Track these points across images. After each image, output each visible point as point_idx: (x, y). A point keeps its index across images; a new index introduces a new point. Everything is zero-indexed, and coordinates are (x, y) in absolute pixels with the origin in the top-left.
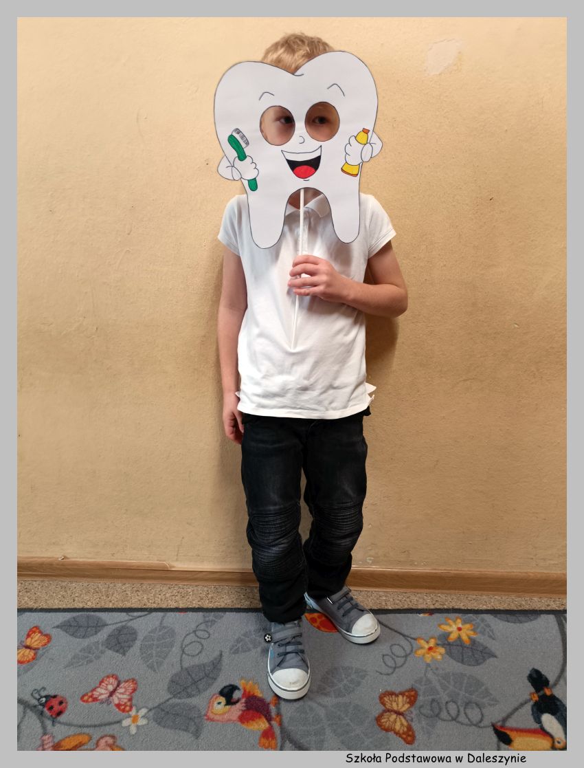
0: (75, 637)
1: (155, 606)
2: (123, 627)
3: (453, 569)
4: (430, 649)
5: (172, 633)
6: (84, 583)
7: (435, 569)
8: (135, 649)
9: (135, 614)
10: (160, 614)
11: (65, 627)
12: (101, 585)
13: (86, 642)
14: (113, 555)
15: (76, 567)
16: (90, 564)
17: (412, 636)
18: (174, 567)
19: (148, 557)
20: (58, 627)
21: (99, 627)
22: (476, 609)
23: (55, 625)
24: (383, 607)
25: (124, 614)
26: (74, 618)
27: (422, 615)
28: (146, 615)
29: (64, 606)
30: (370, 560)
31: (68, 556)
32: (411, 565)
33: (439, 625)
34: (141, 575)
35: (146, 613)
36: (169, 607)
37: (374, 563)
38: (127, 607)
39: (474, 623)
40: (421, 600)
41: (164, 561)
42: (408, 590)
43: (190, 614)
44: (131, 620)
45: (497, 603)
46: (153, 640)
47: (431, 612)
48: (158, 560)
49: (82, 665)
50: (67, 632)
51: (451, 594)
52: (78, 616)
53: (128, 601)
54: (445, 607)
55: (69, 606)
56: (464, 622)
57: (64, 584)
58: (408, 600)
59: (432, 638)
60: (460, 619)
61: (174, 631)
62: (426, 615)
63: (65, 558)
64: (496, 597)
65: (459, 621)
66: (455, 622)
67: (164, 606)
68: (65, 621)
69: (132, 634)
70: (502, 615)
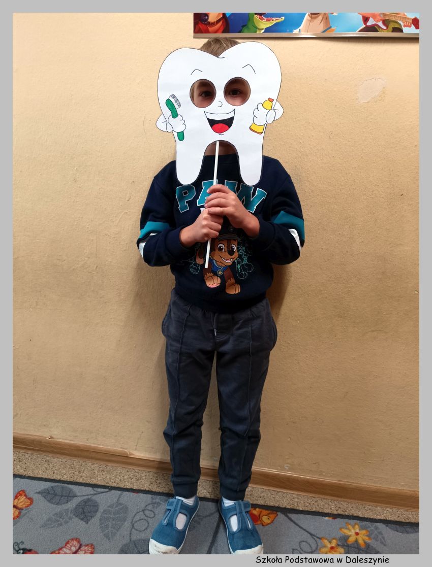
0: (52, 503)
1: (115, 485)
2: (89, 500)
3: (354, 482)
4: (332, 548)
5: (125, 509)
6: (63, 459)
7: (339, 481)
8: (96, 520)
9: (99, 490)
10: (119, 492)
11: (45, 493)
12: (76, 462)
13: (58, 508)
14: (88, 440)
15: (59, 446)
16: (70, 445)
17: (318, 536)
18: (133, 455)
19: (114, 445)
20: (39, 493)
21: (70, 497)
22: (371, 518)
23: (37, 491)
24: (295, 508)
25: (91, 489)
26: (52, 487)
27: (326, 518)
28: (108, 492)
29: (46, 477)
30: (287, 467)
31: (54, 437)
32: (320, 475)
33: (341, 529)
34: (107, 458)
35: (108, 490)
36: (126, 487)
37: (290, 469)
38: (93, 483)
39: (369, 529)
40: (326, 505)
41: (126, 449)
42: (317, 496)
43: (141, 495)
44: (95, 494)
45: (388, 514)
46: (110, 514)
47: (335, 516)
48: (121, 448)
49: (54, 527)
50: (45, 498)
51: (351, 503)
52: (55, 486)
53: (95, 478)
54: (346, 513)
55: (49, 477)
56: (362, 528)
57: (48, 458)
58: (316, 504)
59: (334, 539)
60: (358, 525)
61: (127, 508)
62: (330, 519)
63: (51, 438)
64: (388, 509)
65: (357, 526)
66: (353, 527)
67: (122, 486)
68: (45, 489)
69: (95, 506)
70: (393, 525)
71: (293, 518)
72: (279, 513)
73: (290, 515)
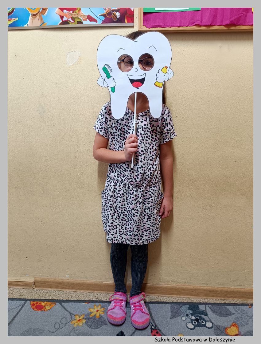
4: (79, 320)
17: (74, 314)
27: (84, 303)
33: (89, 309)
40: (88, 296)
54: (97, 300)
56: (102, 307)
58: (82, 296)
59: (83, 315)
62: (86, 303)
65: (100, 306)
66: (97, 307)
71: (64, 305)
72: (57, 303)
73: (63, 304)
